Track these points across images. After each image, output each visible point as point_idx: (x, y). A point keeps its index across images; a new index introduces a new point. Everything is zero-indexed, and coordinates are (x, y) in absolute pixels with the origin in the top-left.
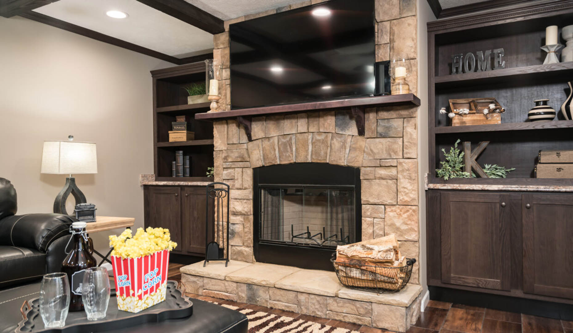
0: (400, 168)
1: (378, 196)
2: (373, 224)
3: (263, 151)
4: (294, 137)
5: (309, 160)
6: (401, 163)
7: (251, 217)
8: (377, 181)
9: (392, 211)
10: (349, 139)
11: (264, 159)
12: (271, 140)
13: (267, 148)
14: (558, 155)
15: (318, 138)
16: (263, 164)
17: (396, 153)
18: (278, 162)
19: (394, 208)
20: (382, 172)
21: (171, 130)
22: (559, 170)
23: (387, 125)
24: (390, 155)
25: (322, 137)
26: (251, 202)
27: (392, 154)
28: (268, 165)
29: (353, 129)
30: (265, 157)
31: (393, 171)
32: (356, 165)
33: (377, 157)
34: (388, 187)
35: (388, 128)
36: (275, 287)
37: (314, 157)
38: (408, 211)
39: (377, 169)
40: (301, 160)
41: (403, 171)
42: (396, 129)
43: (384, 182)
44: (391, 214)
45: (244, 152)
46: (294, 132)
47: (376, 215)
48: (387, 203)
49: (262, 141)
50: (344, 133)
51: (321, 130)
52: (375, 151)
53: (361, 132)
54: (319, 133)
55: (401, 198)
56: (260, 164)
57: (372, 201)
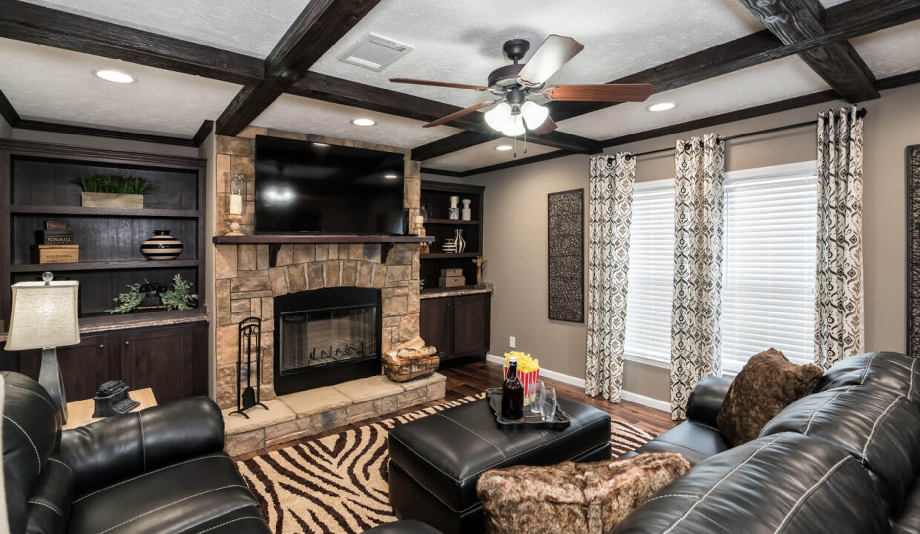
0: (410, 287)
1: (396, 310)
2: (391, 332)
3: (289, 278)
4: (324, 264)
5: (341, 285)
6: (411, 284)
7: (272, 350)
8: (395, 298)
9: (405, 319)
10: (375, 266)
11: (291, 286)
12: (301, 267)
13: (296, 275)
14: (454, 272)
15: (349, 264)
16: (289, 291)
17: (407, 276)
18: (307, 288)
19: (406, 317)
20: (399, 291)
21: (43, 243)
22: (456, 280)
23: (402, 255)
24: (404, 278)
25: (353, 264)
26: (272, 334)
27: (405, 277)
28: (294, 292)
29: (377, 259)
30: (293, 284)
31: (406, 290)
32: (379, 286)
33: (396, 280)
34: (402, 302)
35: (402, 258)
36: (353, 404)
37: (345, 282)
38: (414, 318)
39: (395, 289)
40: (332, 285)
41: (412, 289)
42: (407, 258)
43: (400, 298)
44: (405, 322)
45: (265, 279)
46: (325, 258)
47: (393, 324)
48: (402, 314)
49: (288, 267)
50: (370, 261)
51: (352, 258)
52: (395, 275)
53: (384, 260)
54: (349, 260)
55: (411, 309)
56: (284, 292)
57: (392, 314)
